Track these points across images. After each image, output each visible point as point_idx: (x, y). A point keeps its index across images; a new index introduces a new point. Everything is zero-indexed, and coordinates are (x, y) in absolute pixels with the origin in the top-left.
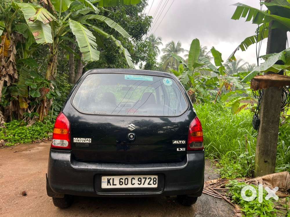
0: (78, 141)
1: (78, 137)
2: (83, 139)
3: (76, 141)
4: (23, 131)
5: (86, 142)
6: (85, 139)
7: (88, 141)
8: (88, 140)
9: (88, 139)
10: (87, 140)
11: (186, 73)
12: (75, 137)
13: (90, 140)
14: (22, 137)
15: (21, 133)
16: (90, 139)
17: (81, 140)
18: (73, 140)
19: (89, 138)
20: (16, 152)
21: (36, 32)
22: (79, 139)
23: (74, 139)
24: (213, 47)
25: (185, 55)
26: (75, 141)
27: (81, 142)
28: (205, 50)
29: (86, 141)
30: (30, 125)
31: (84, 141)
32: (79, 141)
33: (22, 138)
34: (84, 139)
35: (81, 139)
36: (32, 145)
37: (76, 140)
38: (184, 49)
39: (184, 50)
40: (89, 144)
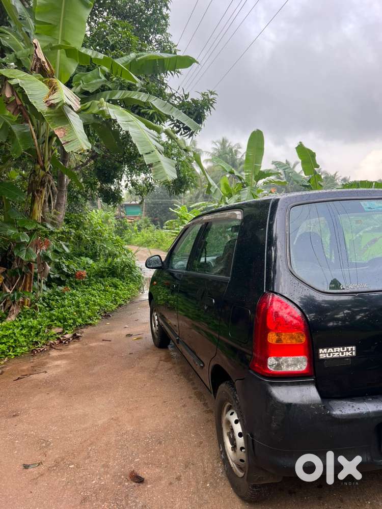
0: (329, 355)
1: (328, 347)
2: (339, 349)
3: (325, 356)
4: (8, 333)
5: (344, 355)
6: (343, 349)
7: (349, 352)
8: (350, 350)
9: (350, 348)
10: (348, 350)
11: (247, 191)
12: (323, 348)
13: (354, 350)
14: (10, 344)
15: (6, 336)
16: (354, 348)
17: (336, 352)
18: (318, 354)
19: (350, 346)
20: (19, 378)
21: (60, 129)
22: (331, 349)
23: (320, 352)
24: (300, 142)
25: (206, 160)
26: (322, 356)
27: (336, 355)
28: (239, 150)
29: (345, 353)
30: (13, 318)
31: (340, 353)
32: (331, 354)
33: (10, 346)
34: (341, 348)
35: (335, 349)
36: (36, 360)
37: (324, 353)
38: (203, 150)
39: (203, 152)
40: (352, 358)
